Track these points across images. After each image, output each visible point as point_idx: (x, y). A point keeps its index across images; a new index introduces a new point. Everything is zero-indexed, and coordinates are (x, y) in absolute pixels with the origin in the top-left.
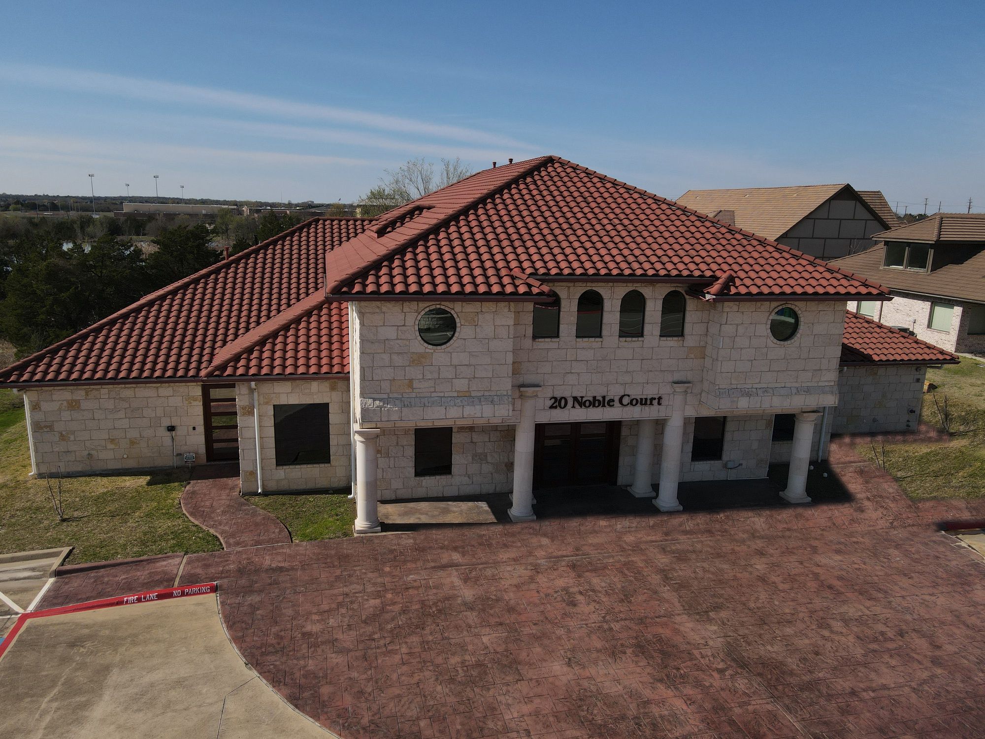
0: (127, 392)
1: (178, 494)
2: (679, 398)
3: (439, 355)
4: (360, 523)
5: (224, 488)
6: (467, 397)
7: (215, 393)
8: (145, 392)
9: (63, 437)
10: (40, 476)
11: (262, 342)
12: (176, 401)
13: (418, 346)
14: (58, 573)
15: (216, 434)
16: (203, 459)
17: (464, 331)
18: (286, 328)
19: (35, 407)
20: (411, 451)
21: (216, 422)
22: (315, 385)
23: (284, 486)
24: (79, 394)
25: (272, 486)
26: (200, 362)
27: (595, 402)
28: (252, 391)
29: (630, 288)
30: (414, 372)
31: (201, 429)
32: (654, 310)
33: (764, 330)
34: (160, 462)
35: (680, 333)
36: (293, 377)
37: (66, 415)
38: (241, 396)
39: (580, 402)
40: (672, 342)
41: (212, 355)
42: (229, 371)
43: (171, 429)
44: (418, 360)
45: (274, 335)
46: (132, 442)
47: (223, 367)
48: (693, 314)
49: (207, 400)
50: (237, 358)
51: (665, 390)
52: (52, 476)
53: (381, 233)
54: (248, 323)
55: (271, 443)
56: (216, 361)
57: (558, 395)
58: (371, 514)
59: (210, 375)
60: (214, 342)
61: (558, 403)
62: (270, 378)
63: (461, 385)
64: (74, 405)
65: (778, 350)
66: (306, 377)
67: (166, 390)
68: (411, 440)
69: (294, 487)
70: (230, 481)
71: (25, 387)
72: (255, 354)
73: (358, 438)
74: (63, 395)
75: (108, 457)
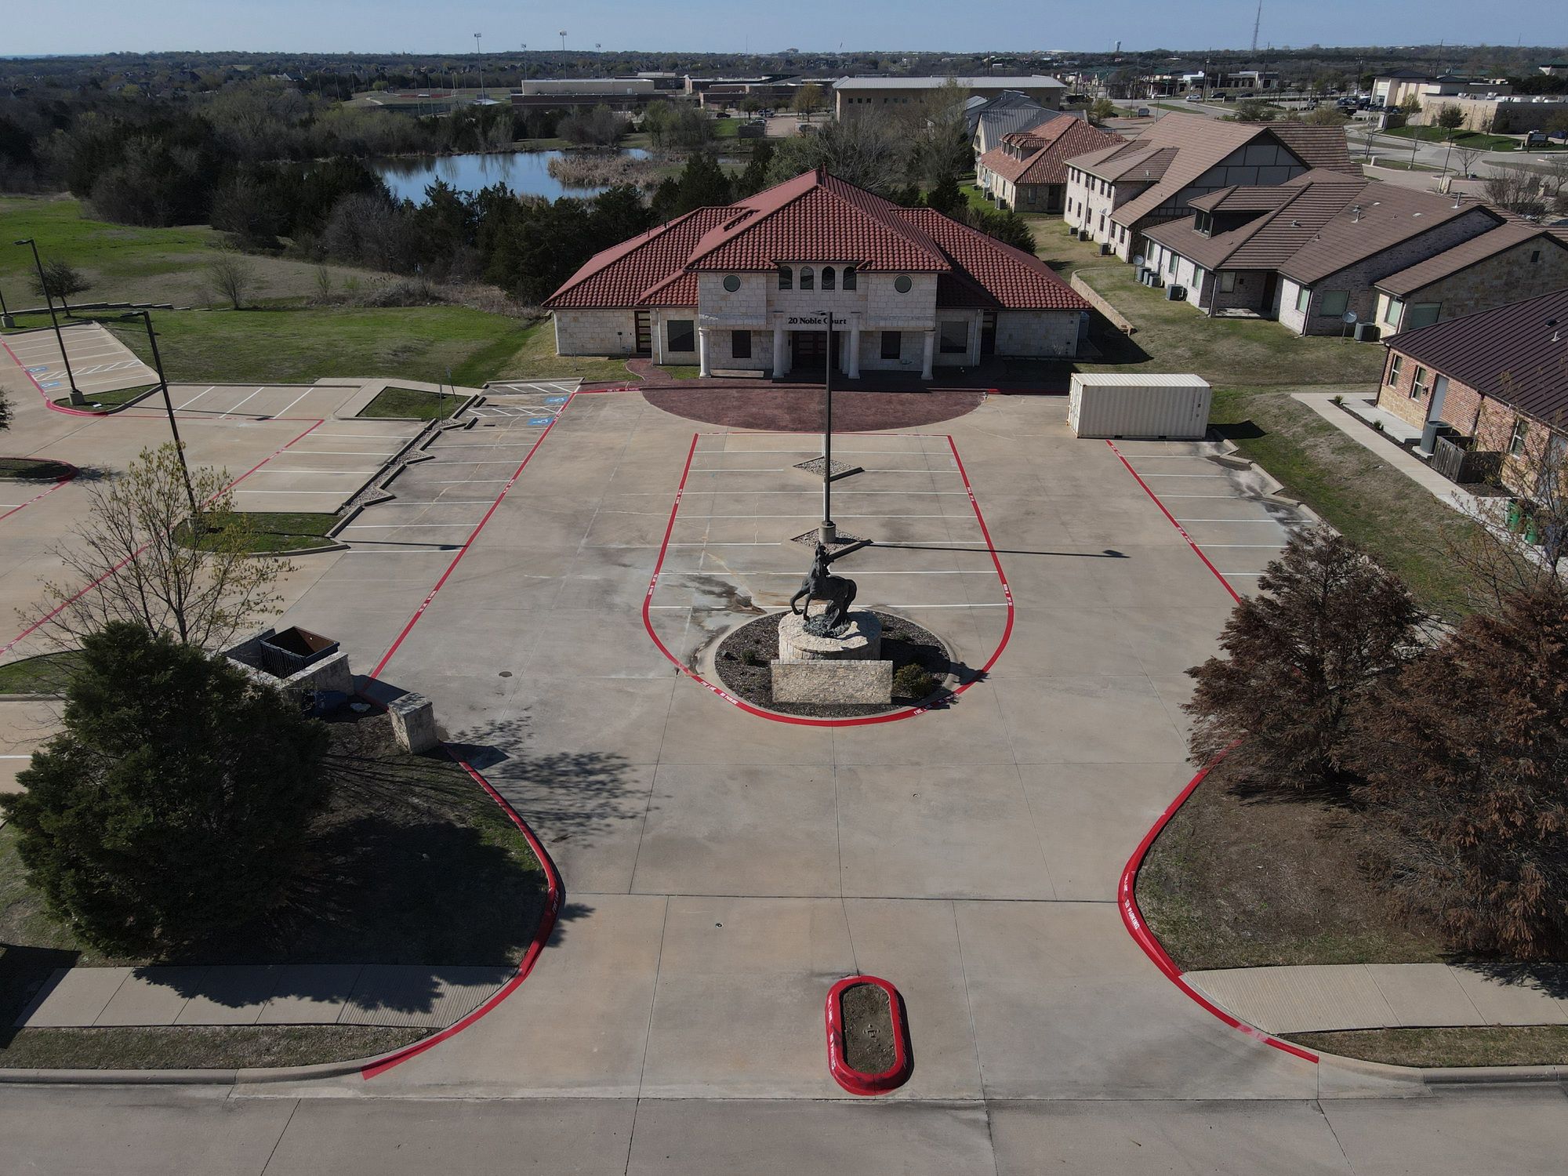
0: (600, 313)
1: (624, 363)
2: (855, 320)
3: (733, 296)
4: (702, 374)
5: (645, 362)
6: (746, 315)
7: (641, 316)
8: (608, 314)
9: (571, 336)
10: (561, 355)
11: (662, 289)
12: (622, 319)
13: (724, 292)
14: (581, 384)
15: (641, 323)
16: (635, 351)
17: (743, 286)
18: (674, 282)
19: (559, 320)
20: (730, 345)
21: (641, 331)
22: (687, 311)
23: (672, 361)
24: (578, 314)
25: (666, 362)
26: (634, 299)
27: (811, 321)
28: (657, 313)
29: (826, 266)
30: (723, 304)
31: (634, 334)
32: (839, 276)
33: (892, 286)
34: (614, 352)
35: (854, 288)
36: (675, 306)
37: (573, 324)
38: (652, 316)
39: (803, 320)
40: (850, 292)
41: (639, 295)
42: (647, 303)
43: (620, 334)
44: (724, 298)
45: (668, 285)
46: (602, 340)
47: (644, 301)
48: (860, 278)
49: (637, 320)
50: (650, 296)
51: (847, 316)
52: (566, 355)
53: (726, 228)
54: (658, 278)
55: (666, 339)
56: (641, 298)
57: (793, 317)
58: (707, 370)
59: (639, 304)
60: (641, 288)
61: (793, 321)
62: (665, 306)
63: (743, 310)
64: (576, 319)
65: (900, 297)
66: (682, 306)
67: (618, 313)
68: (730, 338)
69: (677, 363)
70: (648, 360)
71: (555, 309)
72: (659, 295)
73: (700, 333)
74: (571, 314)
75: (591, 347)
